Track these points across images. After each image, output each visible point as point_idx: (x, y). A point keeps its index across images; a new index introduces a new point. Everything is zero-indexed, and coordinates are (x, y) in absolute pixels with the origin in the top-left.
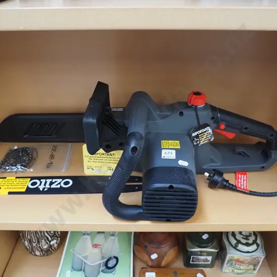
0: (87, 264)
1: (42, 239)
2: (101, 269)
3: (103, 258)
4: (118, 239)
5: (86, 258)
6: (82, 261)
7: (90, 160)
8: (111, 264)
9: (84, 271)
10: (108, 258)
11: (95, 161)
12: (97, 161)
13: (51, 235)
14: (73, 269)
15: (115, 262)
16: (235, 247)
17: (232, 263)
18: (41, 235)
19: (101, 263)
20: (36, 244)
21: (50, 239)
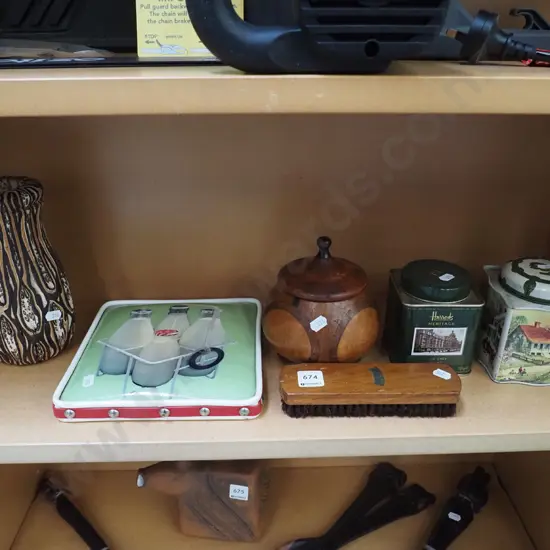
0: (140, 362)
1: (24, 296)
2: (178, 369)
3: (182, 351)
4: (222, 321)
5: (138, 352)
6: (128, 357)
7: (154, 18)
8: (203, 360)
9: (131, 374)
10: (195, 350)
11: (165, 18)
12: (172, 18)
13: (48, 291)
14: (102, 371)
15: (216, 358)
16: (526, 297)
17: (521, 341)
18: (22, 283)
19: (178, 360)
20: (6, 308)
21: (45, 303)
